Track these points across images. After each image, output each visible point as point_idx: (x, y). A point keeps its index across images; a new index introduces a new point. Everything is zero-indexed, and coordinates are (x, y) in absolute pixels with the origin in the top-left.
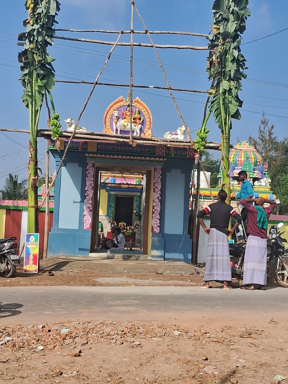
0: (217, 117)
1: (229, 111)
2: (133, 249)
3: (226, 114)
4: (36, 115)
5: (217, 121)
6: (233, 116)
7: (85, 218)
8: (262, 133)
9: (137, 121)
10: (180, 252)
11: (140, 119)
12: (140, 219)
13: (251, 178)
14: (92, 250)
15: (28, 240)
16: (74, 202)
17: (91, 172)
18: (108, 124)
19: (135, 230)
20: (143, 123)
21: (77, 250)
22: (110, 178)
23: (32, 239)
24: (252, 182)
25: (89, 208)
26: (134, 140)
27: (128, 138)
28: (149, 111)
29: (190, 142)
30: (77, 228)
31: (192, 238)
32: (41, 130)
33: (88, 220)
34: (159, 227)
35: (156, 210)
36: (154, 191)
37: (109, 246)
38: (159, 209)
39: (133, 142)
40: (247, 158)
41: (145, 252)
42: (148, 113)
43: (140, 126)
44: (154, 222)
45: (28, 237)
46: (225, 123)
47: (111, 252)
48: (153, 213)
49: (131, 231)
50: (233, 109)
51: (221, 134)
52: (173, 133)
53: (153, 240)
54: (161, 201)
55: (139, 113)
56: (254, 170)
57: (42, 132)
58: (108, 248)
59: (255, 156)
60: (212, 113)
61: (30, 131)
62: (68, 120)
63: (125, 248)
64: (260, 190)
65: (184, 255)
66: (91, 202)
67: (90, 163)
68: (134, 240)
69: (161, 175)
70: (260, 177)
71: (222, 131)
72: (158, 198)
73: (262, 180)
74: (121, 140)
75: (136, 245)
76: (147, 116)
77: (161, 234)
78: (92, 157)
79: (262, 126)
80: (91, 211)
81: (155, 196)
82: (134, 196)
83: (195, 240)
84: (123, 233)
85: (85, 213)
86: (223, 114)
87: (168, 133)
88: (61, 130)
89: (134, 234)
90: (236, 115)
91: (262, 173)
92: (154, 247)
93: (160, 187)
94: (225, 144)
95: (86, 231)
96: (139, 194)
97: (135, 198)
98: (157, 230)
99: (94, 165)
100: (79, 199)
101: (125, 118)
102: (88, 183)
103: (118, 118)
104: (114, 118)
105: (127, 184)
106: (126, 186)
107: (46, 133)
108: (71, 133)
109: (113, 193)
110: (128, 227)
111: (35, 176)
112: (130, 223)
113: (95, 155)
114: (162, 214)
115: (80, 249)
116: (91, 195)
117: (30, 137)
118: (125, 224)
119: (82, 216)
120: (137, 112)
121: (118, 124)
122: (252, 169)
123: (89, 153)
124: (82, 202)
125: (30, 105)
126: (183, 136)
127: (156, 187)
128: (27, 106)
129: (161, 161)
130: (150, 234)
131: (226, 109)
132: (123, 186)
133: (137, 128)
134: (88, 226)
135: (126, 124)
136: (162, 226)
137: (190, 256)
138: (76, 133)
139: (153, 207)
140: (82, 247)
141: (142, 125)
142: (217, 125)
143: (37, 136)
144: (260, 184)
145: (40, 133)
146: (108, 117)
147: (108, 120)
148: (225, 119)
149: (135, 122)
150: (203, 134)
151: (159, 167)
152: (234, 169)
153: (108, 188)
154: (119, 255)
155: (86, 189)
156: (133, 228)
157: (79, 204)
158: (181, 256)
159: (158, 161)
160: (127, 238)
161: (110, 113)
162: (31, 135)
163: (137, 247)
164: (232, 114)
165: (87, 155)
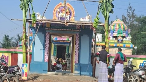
0: (103, 13)
1: (108, 10)
2: (66, 70)
3: (107, 11)
4: (26, 13)
5: (103, 14)
6: (110, 12)
7: (45, 57)
8: (129, 13)
9: (68, 13)
10: (87, 72)
11: (69, 12)
12: (69, 57)
13: (121, 37)
14: (49, 71)
15: (23, 66)
16: (41, 50)
17: (48, 36)
18: (55, 15)
19: (67, 62)
20: (70, 14)
21: (42, 71)
22: (55, 38)
23: (25, 66)
24: (122, 39)
25: (47, 52)
26: (67, 23)
27: (65, 22)
28: (73, 9)
29: (91, 24)
30: (42, 61)
31: (92, 65)
32: (28, 19)
33: (47, 58)
34: (78, 60)
35: (76, 53)
36: (76, 44)
37: (55, 69)
38: (78, 53)
39: (67, 24)
40: (120, 27)
41: (72, 72)
42: (73, 10)
43: (69, 15)
44: (76, 58)
45: (23, 65)
46: (107, 15)
47: (57, 72)
48: (75, 54)
49: (65, 63)
50: (110, 9)
51: (105, 20)
52: (84, 18)
53: (75, 66)
54: (78, 49)
55: (69, 9)
56: (123, 33)
57: (28, 20)
58: (55, 70)
59: (124, 26)
60: (101, 11)
61: (23, 20)
62: (38, 13)
63: (63, 70)
64: (126, 42)
65: (89, 73)
66: (48, 50)
67: (47, 32)
68: (66, 67)
69: (79, 37)
70: (126, 36)
71: (105, 19)
72: (77, 48)
73: (127, 38)
74: (62, 23)
75: (67, 69)
76: (72, 11)
77: (79, 64)
78: (48, 30)
79: (129, 9)
80: (48, 53)
81: (76, 47)
82: (66, 46)
83: (94, 66)
84: (61, 64)
85: (45, 55)
86: (106, 11)
87: (82, 18)
88: (36, 19)
89: (66, 64)
90: (111, 12)
91: (127, 34)
92: (76, 70)
93: (78, 43)
94: (107, 24)
95: (46, 62)
96: (68, 45)
97: (66, 47)
98: (77, 62)
99: (49, 33)
100: (43, 48)
101: (62, 12)
102: (46, 41)
103: (59, 12)
104: (58, 12)
105: (63, 40)
106: (62, 41)
107: (30, 20)
108: (40, 20)
109: (56, 44)
110: (63, 61)
111: (25, 39)
112: (64, 59)
113: (49, 29)
114: (79, 55)
115: (43, 70)
116: (48, 47)
117: (23, 23)
118: (62, 59)
119: (44, 56)
120: (68, 9)
121: (60, 15)
122: (122, 32)
123: (47, 28)
124: (44, 49)
125: (23, 9)
126: (88, 20)
127: (77, 43)
128: (22, 9)
129: (79, 31)
130: (74, 64)
131: (107, 9)
132: (61, 41)
133: (68, 16)
134: (47, 60)
135: (63, 15)
136: (79, 60)
137: (92, 74)
138: (42, 21)
139: (75, 52)
140: (44, 69)
141: (70, 15)
142: (103, 16)
143: (26, 22)
144: (126, 39)
145: (27, 21)
146: (55, 11)
147: (55, 13)
148: (107, 13)
149: (67, 14)
150: (97, 20)
151: (78, 34)
152: (113, 32)
153: (54, 42)
154: (60, 73)
155: (46, 44)
156: (66, 61)
157: (43, 51)
158: (88, 73)
159: (78, 31)
160: (63, 66)
161: (56, 10)
162: (23, 22)
163: (68, 70)
164: (110, 11)
165: (46, 29)
